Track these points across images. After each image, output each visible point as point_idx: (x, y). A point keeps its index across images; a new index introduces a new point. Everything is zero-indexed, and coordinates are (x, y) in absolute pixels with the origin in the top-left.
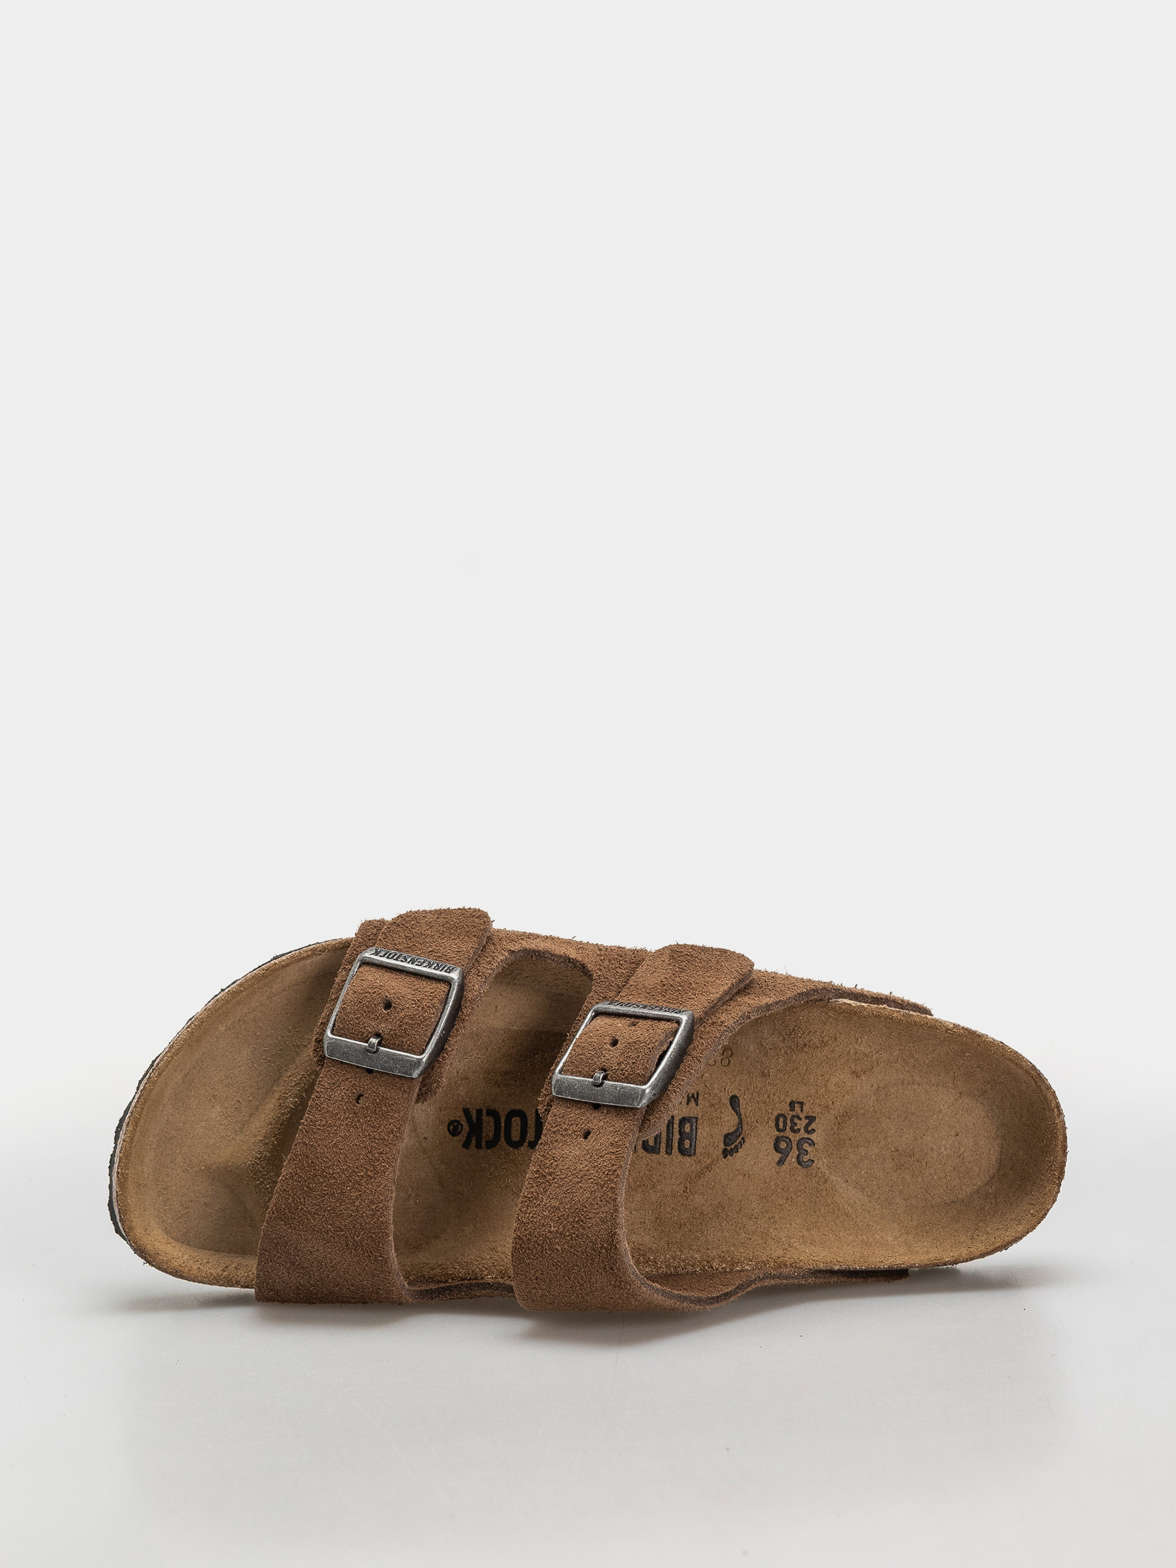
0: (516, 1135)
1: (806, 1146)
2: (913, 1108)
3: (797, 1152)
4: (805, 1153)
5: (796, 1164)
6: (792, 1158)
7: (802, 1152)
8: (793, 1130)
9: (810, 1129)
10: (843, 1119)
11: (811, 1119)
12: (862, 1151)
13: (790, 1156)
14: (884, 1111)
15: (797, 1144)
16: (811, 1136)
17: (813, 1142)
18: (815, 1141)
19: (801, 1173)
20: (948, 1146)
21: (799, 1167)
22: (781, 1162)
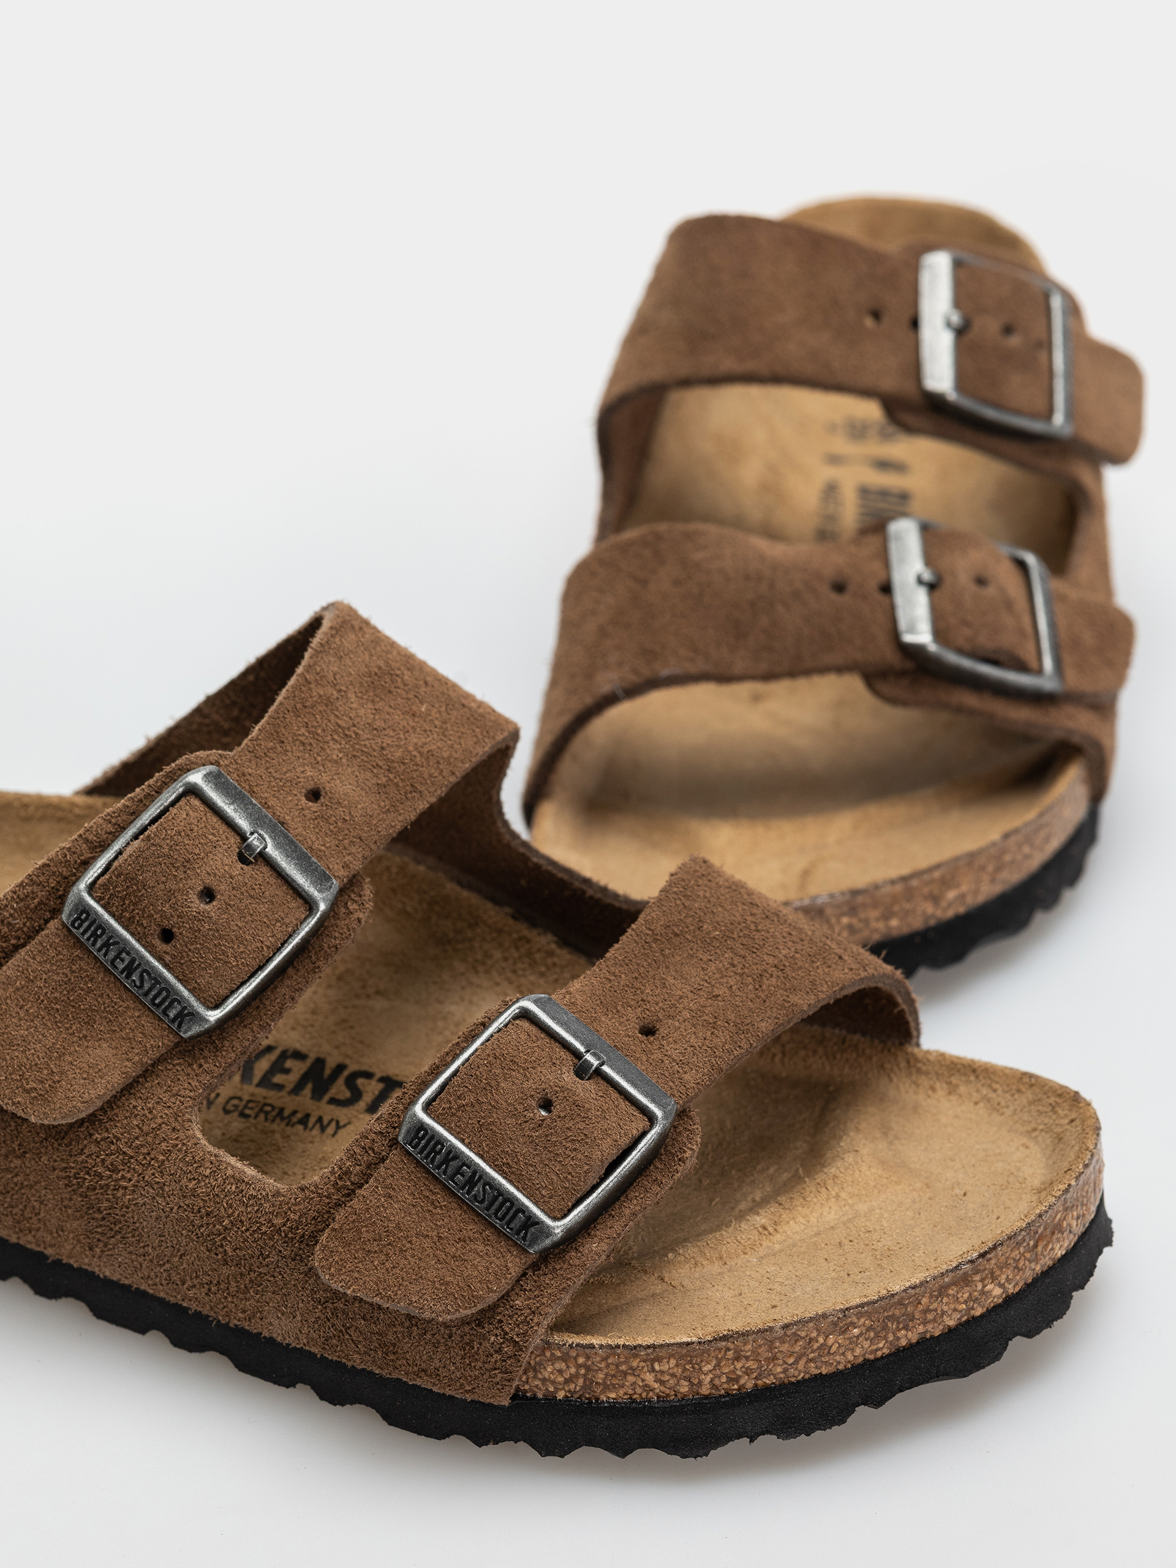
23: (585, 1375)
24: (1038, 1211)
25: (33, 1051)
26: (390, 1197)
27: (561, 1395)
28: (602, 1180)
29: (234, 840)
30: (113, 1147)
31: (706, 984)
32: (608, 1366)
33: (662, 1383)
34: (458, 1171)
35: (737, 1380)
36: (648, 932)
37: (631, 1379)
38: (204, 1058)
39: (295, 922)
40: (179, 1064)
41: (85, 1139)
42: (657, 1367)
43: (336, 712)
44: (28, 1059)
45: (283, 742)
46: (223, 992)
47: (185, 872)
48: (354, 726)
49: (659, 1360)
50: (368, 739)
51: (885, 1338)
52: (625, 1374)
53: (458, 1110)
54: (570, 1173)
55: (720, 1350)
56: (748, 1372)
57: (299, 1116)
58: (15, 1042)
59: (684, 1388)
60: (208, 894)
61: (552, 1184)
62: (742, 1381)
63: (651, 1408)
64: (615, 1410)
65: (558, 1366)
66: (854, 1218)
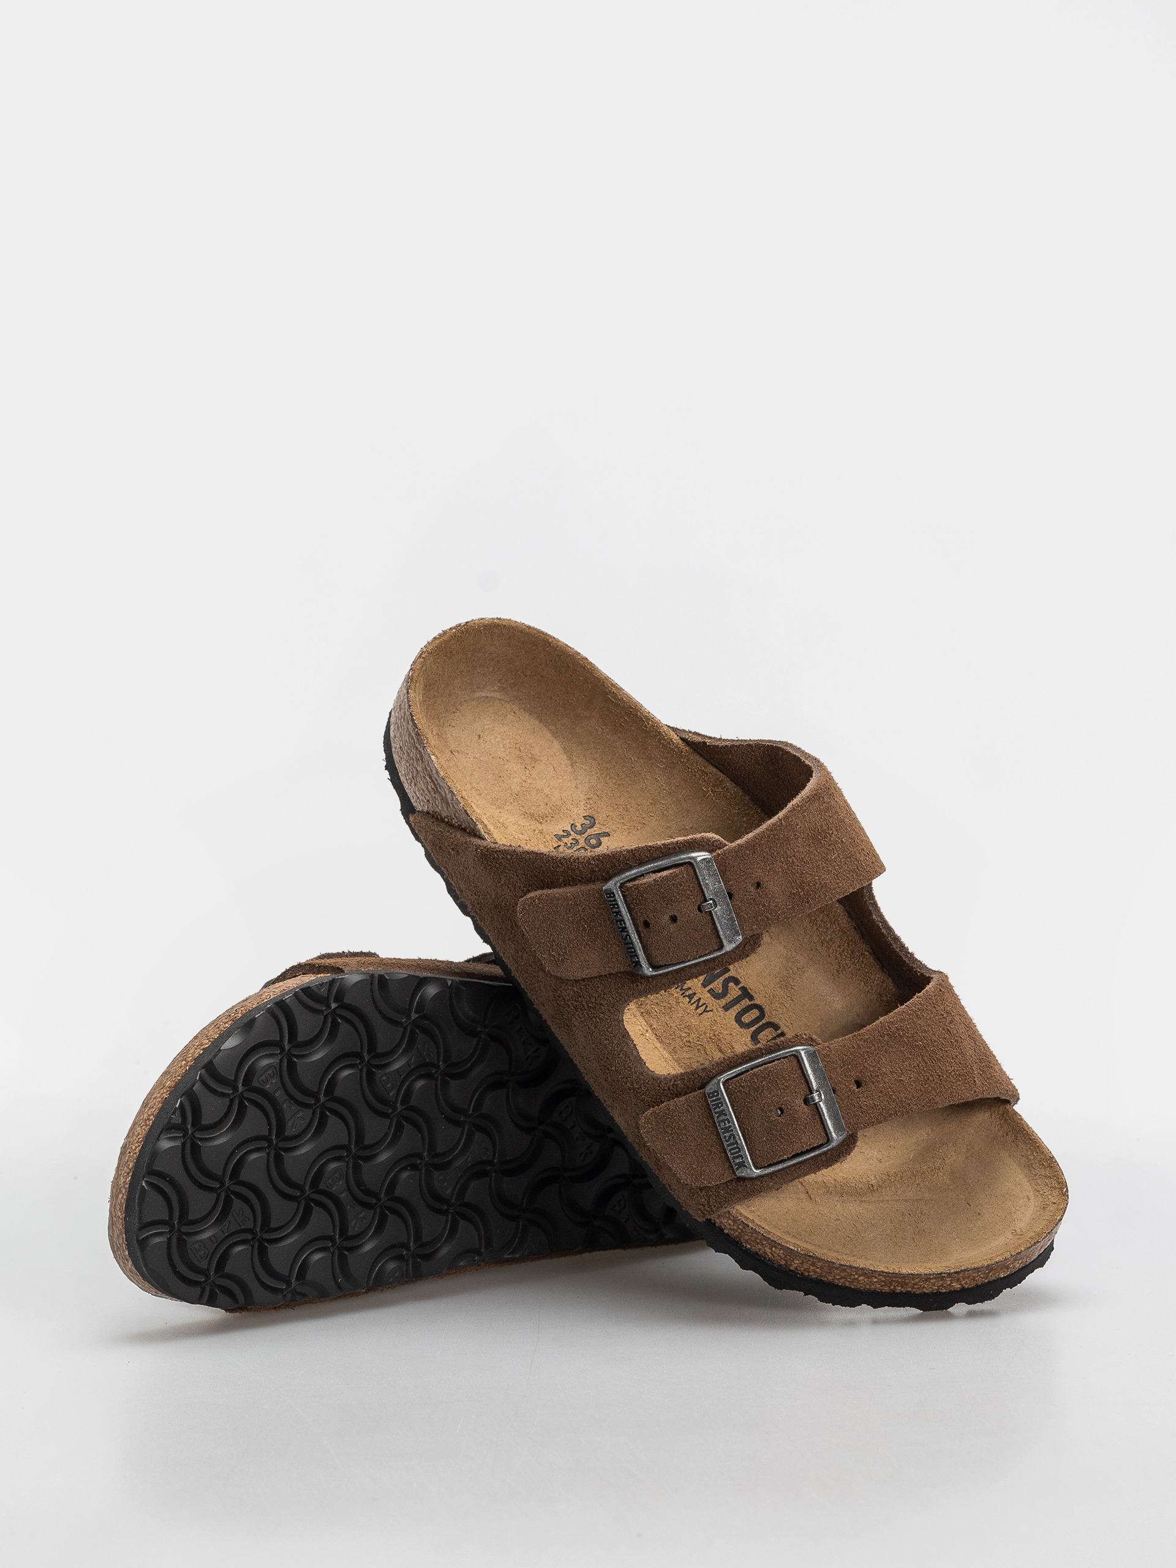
0: (755, 1013)
1: (579, 828)
2: (489, 777)
3: (588, 830)
4: (584, 825)
5: (597, 825)
6: (595, 830)
7: (585, 828)
8: (577, 841)
9: (565, 834)
10: (540, 818)
11: (559, 838)
12: (547, 791)
13: (596, 833)
14: (508, 795)
15: (583, 834)
16: (569, 829)
17: (571, 826)
18: (570, 826)
19: (600, 818)
20: (493, 737)
21: (596, 821)
22: (607, 834)
23: (739, 1233)
24: (997, 1260)
25: (562, 937)
26: (689, 1111)
27: (726, 1231)
28: (789, 1159)
29: (700, 898)
30: (580, 999)
31: (900, 1071)
32: (752, 1236)
33: (773, 1255)
34: (723, 1121)
35: (809, 1272)
36: (887, 1028)
37: (760, 1246)
38: (641, 983)
39: (711, 949)
40: (629, 979)
41: (570, 986)
42: (774, 1249)
43: (788, 846)
44: (558, 939)
45: (755, 852)
46: (661, 963)
47: (667, 904)
48: (794, 856)
49: (776, 1248)
50: (798, 866)
51: (889, 1287)
52: (758, 1243)
53: (739, 1091)
54: (773, 1151)
55: (806, 1259)
56: (815, 1272)
57: (690, 992)
58: (556, 928)
59: (783, 1262)
60: (674, 919)
61: (763, 1151)
62: (811, 1274)
63: (764, 1261)
64: (747, 1252)
65: (730, 1222)
66: (920, 1200)
